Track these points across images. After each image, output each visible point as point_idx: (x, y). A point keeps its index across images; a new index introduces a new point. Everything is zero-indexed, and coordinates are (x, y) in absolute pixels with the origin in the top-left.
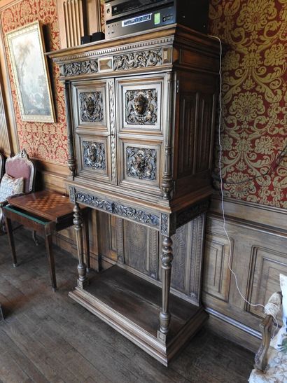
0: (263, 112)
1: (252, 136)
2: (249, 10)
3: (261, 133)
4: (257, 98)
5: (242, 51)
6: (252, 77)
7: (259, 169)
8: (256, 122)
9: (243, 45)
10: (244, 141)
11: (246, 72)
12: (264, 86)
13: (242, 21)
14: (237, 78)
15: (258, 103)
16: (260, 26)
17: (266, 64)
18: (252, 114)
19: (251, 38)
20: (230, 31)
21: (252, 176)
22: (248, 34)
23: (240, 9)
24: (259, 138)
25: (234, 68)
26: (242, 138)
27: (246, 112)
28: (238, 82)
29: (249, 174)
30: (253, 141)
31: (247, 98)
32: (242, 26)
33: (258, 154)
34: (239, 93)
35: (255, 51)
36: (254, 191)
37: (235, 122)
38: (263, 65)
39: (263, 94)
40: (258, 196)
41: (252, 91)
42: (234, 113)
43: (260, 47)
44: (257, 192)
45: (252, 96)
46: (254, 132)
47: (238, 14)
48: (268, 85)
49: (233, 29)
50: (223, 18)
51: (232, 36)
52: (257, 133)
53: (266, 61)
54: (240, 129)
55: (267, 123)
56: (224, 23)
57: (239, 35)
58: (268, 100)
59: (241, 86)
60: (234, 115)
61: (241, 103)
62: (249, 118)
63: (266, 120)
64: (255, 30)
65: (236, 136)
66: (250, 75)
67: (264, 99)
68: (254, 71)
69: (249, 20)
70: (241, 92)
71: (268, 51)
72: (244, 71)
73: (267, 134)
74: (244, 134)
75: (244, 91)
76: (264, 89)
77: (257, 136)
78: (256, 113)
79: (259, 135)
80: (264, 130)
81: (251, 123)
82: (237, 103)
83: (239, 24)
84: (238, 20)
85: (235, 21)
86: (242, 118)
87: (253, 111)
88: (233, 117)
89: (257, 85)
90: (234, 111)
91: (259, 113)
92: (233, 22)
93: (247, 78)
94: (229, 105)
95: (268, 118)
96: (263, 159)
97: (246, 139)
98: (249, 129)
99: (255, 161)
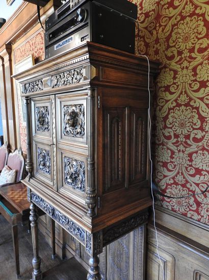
0: (198, 127)
1: (189, 150)
2: (180, 31)
3: (198, 147)
4: (192, 112)
5: (175, 68)
6: (186, 92)
7: (198, 185)
8: (192, 136)
9: (176, 63)
10: (181, 154)
11: (180, 87)
12: (198, 100)
13: (174, 42)
14: (172, 93)
15: (193, 117)
16: (191, 45)
17: (198, 80)
18: (188, 128)
19: (183, 56)
20: (164, 51)
21: (191, 191)
22: (180, 53)
23: (172, 31)
24: (196, 152)
25: (169, 84)
26: (179, 151)
27: (182, 125)
28: (174, 97)
29: (189, 189)
30: (190, 155)
31: (183, 112)
32: (174, 46)
33: (196, 169)
34: (174, 107)
35: (187, 68)
36: (195, 207)
37: (172, 134)
38: (196, 80)
39: (197, 108)
40: (199, 214)
41: (187, 105)
42: (171, 126)
43: (192, 64)
44: (197, 209)
45: (186, 110)
46: (190, 145)
47: (170, 35)
48: (202, 99)
49: (167, 49)
50: (157, 41)
51: (166, 55)
52: (194, 147)
53: (198, 76)
54: (177, 142)
55: (203, 137)
56: (159, 44)
57: (172, 54)
58: (203, 114)
59: (176, 100)
60: (171, 128)
61: (176, 116)
62: (185, 132)
63: (203, 134)
64: (186, 48)
65: (174, 148)
66: (184, 90)
67: (198, 113)
68: (187, 86)
69: (180, 40)
70: (176, 106)
71: (200, 67)
72: (178, 86)
73: (203, 149)
74: (181, 147)
75: (179, 105)
76: (198, 103)
77: (194, 150)
78: (192, 127)
79: (196, 149)
80: (200, 144)
81: (188, 137)
82: (173, 117)
83: (171, 45)
84: (171, 41)
85: (168, 43)
86: (179, 132)
87: (188, 125)
88: (170, 130)
89: (191, 99)
90: (171, 124)
91: (194, 127)
92: (166, 43)
93: (181, 93)
94: (166, 118)
95: (204, 133)
96: (201, 175)
97: (183, 152)
98: (186, 143)
99: (193, 176)
